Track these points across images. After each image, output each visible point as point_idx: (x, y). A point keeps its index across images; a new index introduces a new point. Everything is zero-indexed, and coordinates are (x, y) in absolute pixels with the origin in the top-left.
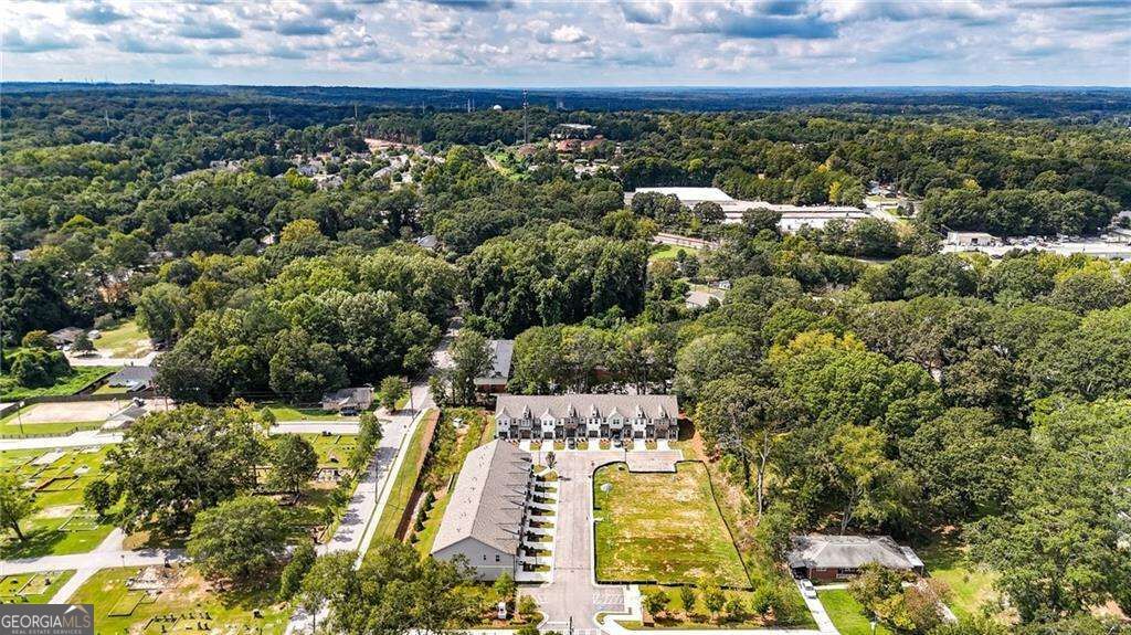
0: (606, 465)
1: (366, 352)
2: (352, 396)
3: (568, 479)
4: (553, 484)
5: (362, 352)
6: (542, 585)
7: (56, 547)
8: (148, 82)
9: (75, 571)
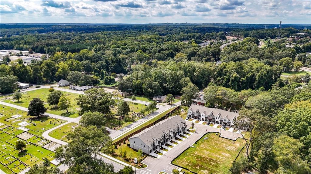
0: (213, 132)
1: (171, 87)
2: (160, 98)
3: (197, 133)
4: (191, 133)
5: (169, 87)
6: (155, 158)
7: (71, 116)
8: (186, 23)
9: (68, 121)
